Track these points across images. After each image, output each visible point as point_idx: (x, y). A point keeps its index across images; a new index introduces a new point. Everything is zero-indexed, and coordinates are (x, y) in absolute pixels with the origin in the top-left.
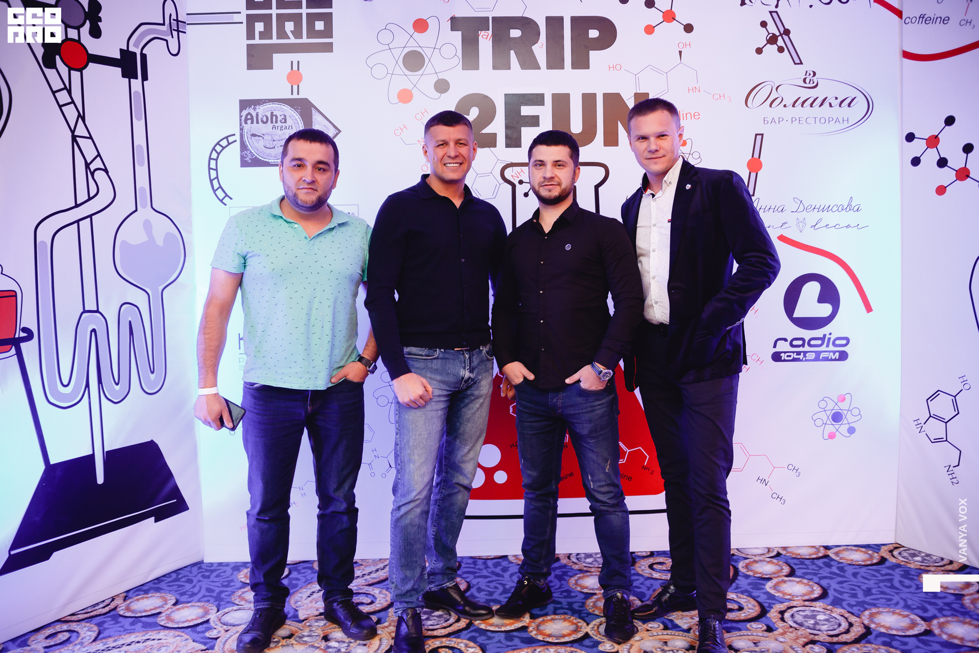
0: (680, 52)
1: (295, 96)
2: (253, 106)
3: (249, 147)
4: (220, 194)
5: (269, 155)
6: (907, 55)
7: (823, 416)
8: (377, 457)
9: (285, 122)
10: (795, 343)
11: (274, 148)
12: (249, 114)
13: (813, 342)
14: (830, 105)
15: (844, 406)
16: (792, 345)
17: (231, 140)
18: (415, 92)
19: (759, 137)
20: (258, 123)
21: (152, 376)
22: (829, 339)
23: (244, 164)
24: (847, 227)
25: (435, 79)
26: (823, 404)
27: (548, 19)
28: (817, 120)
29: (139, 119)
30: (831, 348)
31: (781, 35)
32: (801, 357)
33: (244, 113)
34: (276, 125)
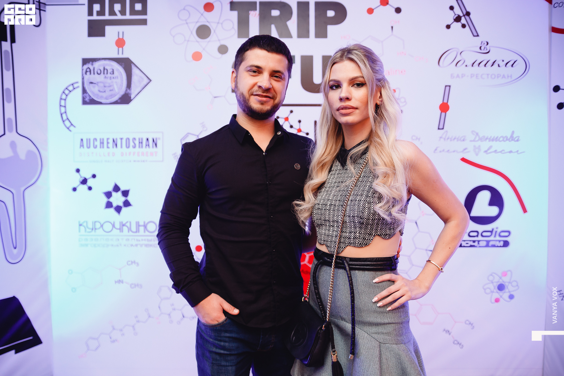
0: (392, 27)
1: (120, 56)
2: (91, 63)
3: (88, 91)
4: (67, 123)
5: (102, 97)
6: (555, 30)
7: (491, 286)
8: (174, 309)
9: (113, 74)
10: (472, 234)
11: (105, 92)
12: (89, 68)
13: (484, 234)
14: (499, 66)
15: (506, 279)
16: (469, 236)
17: (75, 86)
18: (204, 54)
19: (448, 88)
20: (94, 74)
21: (15, 251)
22: (496, 232)
23: (85, 102)
24: (511, 152)
25: (218, 45)
26: (491, 278)
27: (299, 4)
28: (489, 76)
29: (8, 70)
30: (498, 238)
31: (464, 16)
32: (476, 244)
33: (85, 67)
34: (107, 76)
